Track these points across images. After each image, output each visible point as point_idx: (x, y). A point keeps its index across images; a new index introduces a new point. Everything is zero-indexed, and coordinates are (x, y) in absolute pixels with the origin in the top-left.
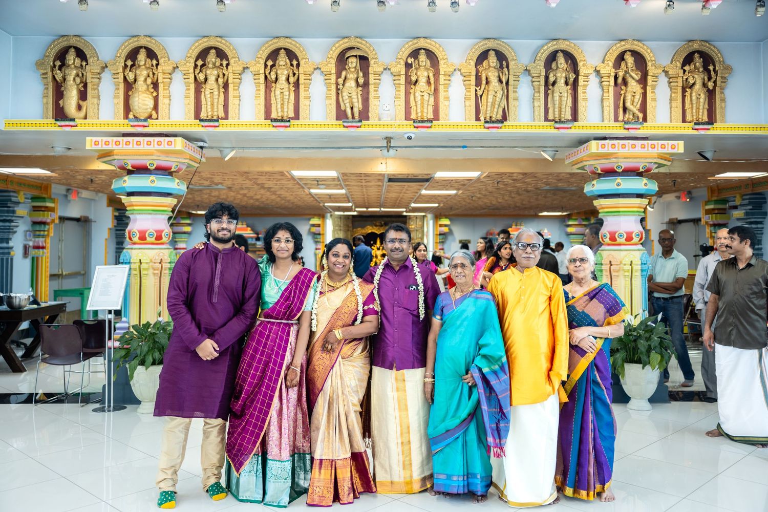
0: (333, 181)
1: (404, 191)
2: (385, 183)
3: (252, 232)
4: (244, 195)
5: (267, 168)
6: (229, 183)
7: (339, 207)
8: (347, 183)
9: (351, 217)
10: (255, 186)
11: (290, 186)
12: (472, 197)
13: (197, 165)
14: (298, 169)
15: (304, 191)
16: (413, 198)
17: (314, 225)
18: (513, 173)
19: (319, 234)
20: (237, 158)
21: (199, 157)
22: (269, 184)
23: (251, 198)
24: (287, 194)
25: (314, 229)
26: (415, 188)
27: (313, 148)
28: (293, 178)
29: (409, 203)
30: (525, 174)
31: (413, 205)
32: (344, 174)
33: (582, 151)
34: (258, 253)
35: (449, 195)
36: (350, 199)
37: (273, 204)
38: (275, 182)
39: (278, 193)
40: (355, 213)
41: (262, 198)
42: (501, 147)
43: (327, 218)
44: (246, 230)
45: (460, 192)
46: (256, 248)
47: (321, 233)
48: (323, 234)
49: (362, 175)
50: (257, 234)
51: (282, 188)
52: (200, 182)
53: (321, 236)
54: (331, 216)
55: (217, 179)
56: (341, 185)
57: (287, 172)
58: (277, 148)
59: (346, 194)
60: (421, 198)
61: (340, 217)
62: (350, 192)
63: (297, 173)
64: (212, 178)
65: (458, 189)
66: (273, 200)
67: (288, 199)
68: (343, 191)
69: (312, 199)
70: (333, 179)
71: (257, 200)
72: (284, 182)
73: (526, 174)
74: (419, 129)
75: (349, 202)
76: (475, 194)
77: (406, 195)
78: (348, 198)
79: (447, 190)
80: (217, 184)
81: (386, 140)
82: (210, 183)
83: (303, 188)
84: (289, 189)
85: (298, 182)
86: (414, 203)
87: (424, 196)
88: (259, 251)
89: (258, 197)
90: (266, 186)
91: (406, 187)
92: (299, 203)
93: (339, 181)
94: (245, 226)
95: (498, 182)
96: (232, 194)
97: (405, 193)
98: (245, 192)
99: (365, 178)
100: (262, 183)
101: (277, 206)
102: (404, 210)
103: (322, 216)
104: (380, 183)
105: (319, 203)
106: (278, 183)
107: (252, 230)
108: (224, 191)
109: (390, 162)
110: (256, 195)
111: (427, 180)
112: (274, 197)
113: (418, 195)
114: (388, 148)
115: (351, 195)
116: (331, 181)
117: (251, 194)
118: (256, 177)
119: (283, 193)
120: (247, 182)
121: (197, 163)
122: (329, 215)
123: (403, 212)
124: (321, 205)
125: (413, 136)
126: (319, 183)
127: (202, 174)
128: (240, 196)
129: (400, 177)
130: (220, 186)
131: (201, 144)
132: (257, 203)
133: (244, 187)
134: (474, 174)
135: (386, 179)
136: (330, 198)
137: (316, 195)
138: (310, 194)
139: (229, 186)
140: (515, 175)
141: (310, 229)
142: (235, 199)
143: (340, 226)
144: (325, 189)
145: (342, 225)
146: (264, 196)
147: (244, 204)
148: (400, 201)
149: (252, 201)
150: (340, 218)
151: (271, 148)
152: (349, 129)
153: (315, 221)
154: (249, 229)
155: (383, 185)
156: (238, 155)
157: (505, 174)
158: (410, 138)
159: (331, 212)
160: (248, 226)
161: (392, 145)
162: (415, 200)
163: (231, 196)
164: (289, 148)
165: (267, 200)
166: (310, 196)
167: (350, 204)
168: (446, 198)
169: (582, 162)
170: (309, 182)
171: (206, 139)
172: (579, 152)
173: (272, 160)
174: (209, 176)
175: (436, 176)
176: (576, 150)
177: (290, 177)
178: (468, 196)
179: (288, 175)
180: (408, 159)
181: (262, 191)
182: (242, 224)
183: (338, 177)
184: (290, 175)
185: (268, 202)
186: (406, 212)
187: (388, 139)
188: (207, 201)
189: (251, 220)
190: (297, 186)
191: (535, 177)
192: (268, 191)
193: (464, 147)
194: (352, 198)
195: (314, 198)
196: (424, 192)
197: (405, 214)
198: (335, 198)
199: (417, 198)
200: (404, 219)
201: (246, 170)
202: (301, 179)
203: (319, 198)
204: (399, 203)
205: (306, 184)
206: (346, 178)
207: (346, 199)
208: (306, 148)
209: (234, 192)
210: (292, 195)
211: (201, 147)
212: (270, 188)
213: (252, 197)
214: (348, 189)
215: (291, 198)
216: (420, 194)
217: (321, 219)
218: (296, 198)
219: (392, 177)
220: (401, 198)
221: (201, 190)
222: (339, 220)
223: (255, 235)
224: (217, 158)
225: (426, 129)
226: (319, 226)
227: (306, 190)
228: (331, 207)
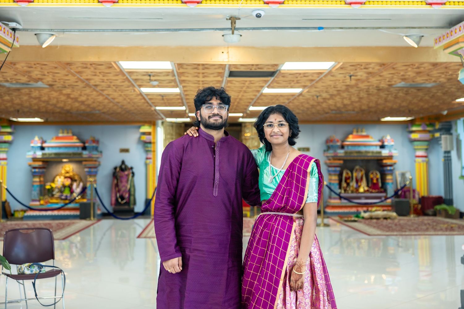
0: (168, 75)
1: (244, 89)
2: (225, 78)
3: (77, 141)
4: (68, 96)
5: (93, 59)
6: (49, 79)
7: (172, 111)
8: (183, 78)
9: (183, 125)
10: (79, 83)
11: (118, 83)
12: (317, 97)
13: (8, 50)
14: (127, 59)
15: (134, 91)
16: (252, 99)
17: (144, 134)
18: (370, 64)
19: (150, 143)
20: (57, 47)
21: (11, 40)
22: (96, 80)
23: (76, 100)
24: (116, 94)
25: (144, 138)
26: (257, 84)
27: (146, 30)
28: (121, 72)
29: (248, 106)
30: (382, 65)
31: (252, 108)
32: (180, 65)
33: (458, 30)
34: (84, 163)
35: (293, 95)
36: (184, 101)
37: (100, 108)
38: (101, 77)
39: (105, 93)
40: (188, 120)
41: (88, 99)
42: (363, 28)
43: (158, 126)
44: (72, 139)
45: (306, 90)
46: (82, 157)
47: (152, 141)
48: (154, 143)
49: (201, 67)
50: (84, 143)
51: (109, 87)
52: (18, 77)
53: (152, 145)
54: (163, 123)
55: (36, 73)
56: (174, 81)
57: (115, 62)
58: (104, 30)
59: (180, 95)
60: (262, 99)
61: (172, 124)
62: (185, 91)
63: (127, 65)
64: (29, 72)
65: (304, 87)
66: (100, 102)
67: (116, 100)
68: (177, 90)
69: (143, 101)
70: (167, 73)
71: (83, 103)
72: (111, 77)
73: (384, 64)
74: (270, 5)
75: (183, 105)
76: (321, 93)
77: (245, 94)
78: (182, 99)
79: (292, 87)
80: (37, 80)
81: (230, 21)
82: (28, 80)
83: (133, 86)
84: (117, 86)
85: (127, 78)
86: (253, 106)
87: (265, 95)
88: (86, 161)
89: (83, 98)
90: (92, 83)
91: (247, 84)
92: (129, 107)
93: (174, 75)
94: (70, 135)
95: (351, 76)
96: (55, 94)
97: (245, 92)
98: (68, 91)
99: (204, 71)
100: (87, 79)
101: (105, 110)
102: (241, 115)
103: (153, 124)
104: (219, 79)
105: (151, 106)
106: (105, 78)
107: (78, 138)
108: (45, 91)
109: (232, 51)
110: (80, 95)
111: (272, 74)
112: (101, 98)
113: (258, 95)
114: (233, 29)
115: (186, 95)
116: (164, 76)
117: (75, 94)
118: (80, 69)
119: (110, 93)
120: (70, 77)
121: (8, 47)
122: (160, 122)
123: (239, 117)
124: (153, 108)
125: (262, 13)
126: (152, 78)
127: (17, 66)
128: (63, 98)
129: (242, 69)
130: (40, 84)
131: (13, 25)
132: (83, 107)
133: (66, 85)
134: (325, 66)
135: (227, 73)
136: (163, 99)
137: (147, 95)
138: (141, 94)
139: (50, 83)
140: (371, 66)
141: (140, 138)
142: (58, 102)
143: (172, 135)
144: (159, 86)
145: (174, 134)
146: (90, 98)
147: (68, 108)
148: (238, 103)
149: (77, 104)
150: (172, 126)
151: (96, 30)
152: (188, 4)
153: (146, 129)
154: (75, 137)
155: (223, 81)
156: (59, 43)
157: (360, 64)
158: (258, 16)
159: (162, 119)
160: (74, 134)
161: (237, 26)
162: (255, 102)
163: (54, 98)
164: (117, 30)
165: (94, 102)
166: (140, 97)
167: (183, 108)
168: (288, 99)
169: (458, 43)
170: (140, 77)
171: (19, 19)
172: (454, 33)
173: (98, 50)
174: (25, 69)
175: (282, 68)
176: (448, 31)
177: (118, 70)
178: (313, 96)
179: (116, 67)
180: (253, 48)
181: (88, 91)
182: (68, 133)
183: (173, 71)
184: (119, 67)
185: (95, 105)
186: (243, 117)
187: (233, 19)
188: (27, 104)
189: (77, 129)
190: (126, 83)
191: (394, 68)
192: (94, 90)
193: (320, 28)
194: (187, 99)
195: (144, 99)
196: (266, 91)
197: (241, 120)
198: (168, 100)
199: (258, 99)
200: (238, 128)
201: (68, 60)
202: (131, 73)
203: (150, 99)
204: (237, 106)
205: (136, 80)
206: (181, 70)
207: (180, 101)
208: (137, 30)
209: (56, 91)
210: (121, 95)
211: (14, 29)
212: (96, 86)
213: (77, 98)
214: (184, 87)
215: (120, 99)
216: (262, 94)
217: (152, 127)
218: (125, 99)
219: (233, 69)
220: (240, 99)
221: (18, 90)
222: (171, 128)
223: (81, 144)
224: (35, 46)
225: (278, 5)
226: (149, 134)
227: (137, 89)
228: (163, 112)
